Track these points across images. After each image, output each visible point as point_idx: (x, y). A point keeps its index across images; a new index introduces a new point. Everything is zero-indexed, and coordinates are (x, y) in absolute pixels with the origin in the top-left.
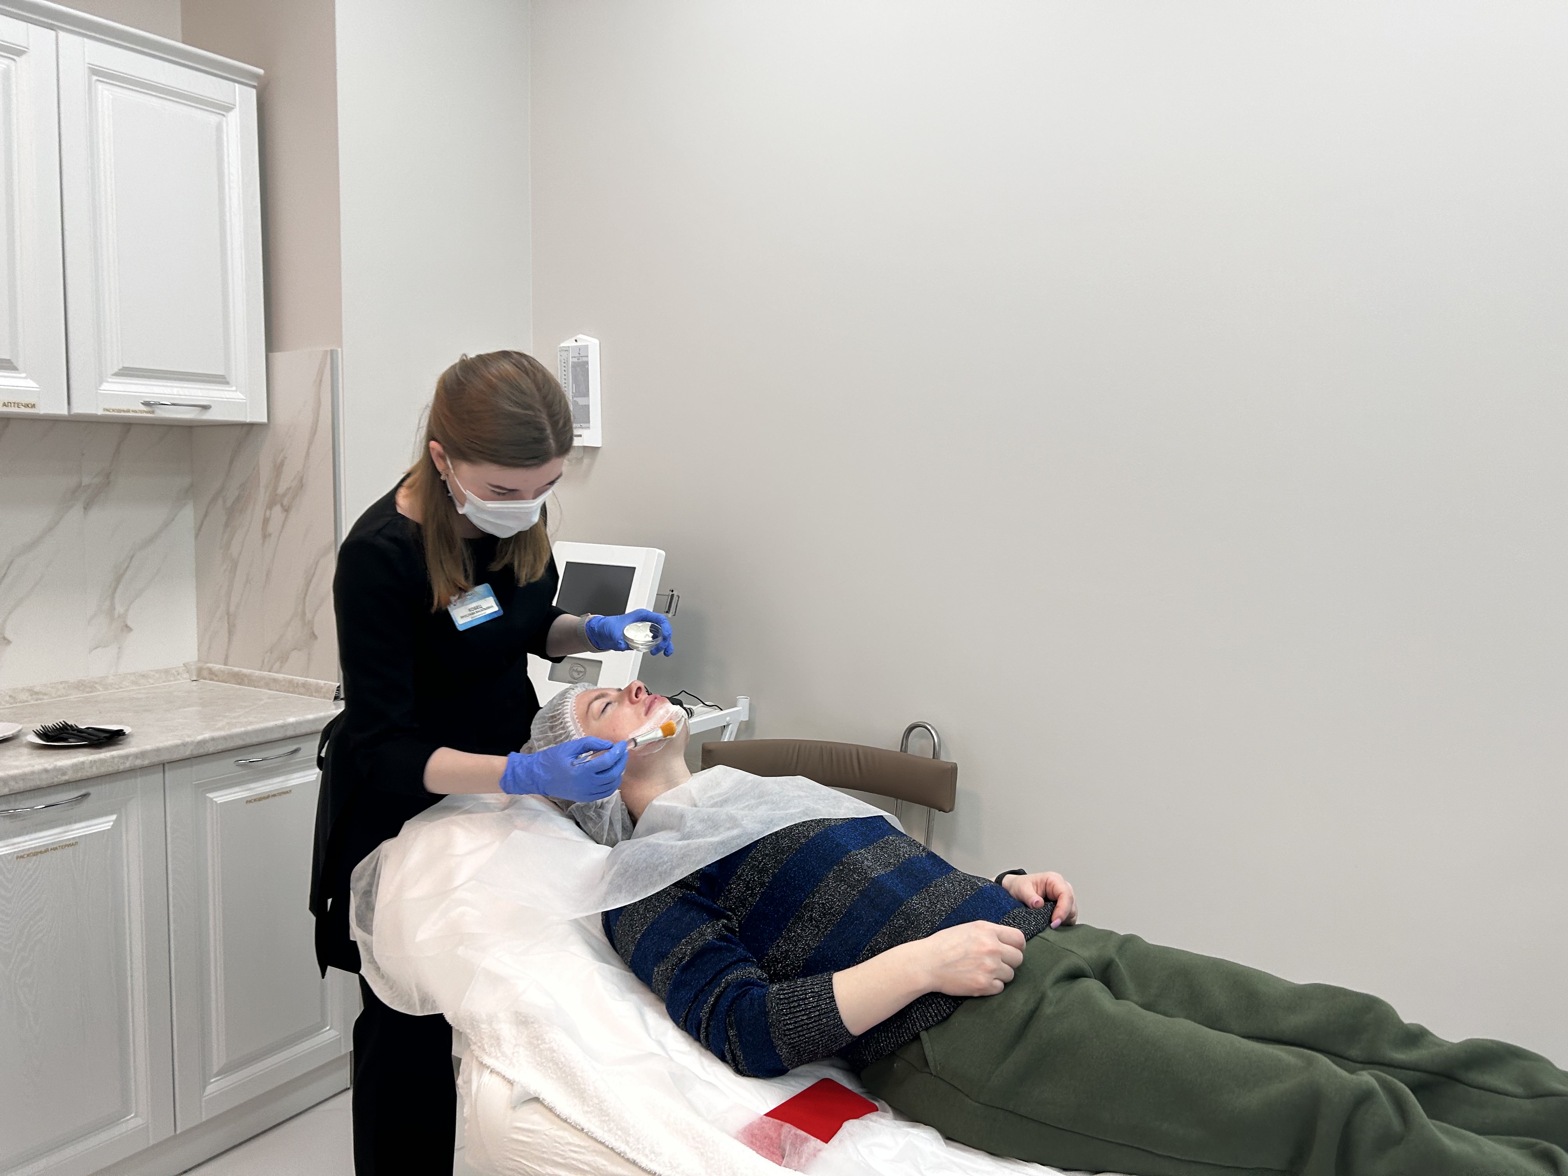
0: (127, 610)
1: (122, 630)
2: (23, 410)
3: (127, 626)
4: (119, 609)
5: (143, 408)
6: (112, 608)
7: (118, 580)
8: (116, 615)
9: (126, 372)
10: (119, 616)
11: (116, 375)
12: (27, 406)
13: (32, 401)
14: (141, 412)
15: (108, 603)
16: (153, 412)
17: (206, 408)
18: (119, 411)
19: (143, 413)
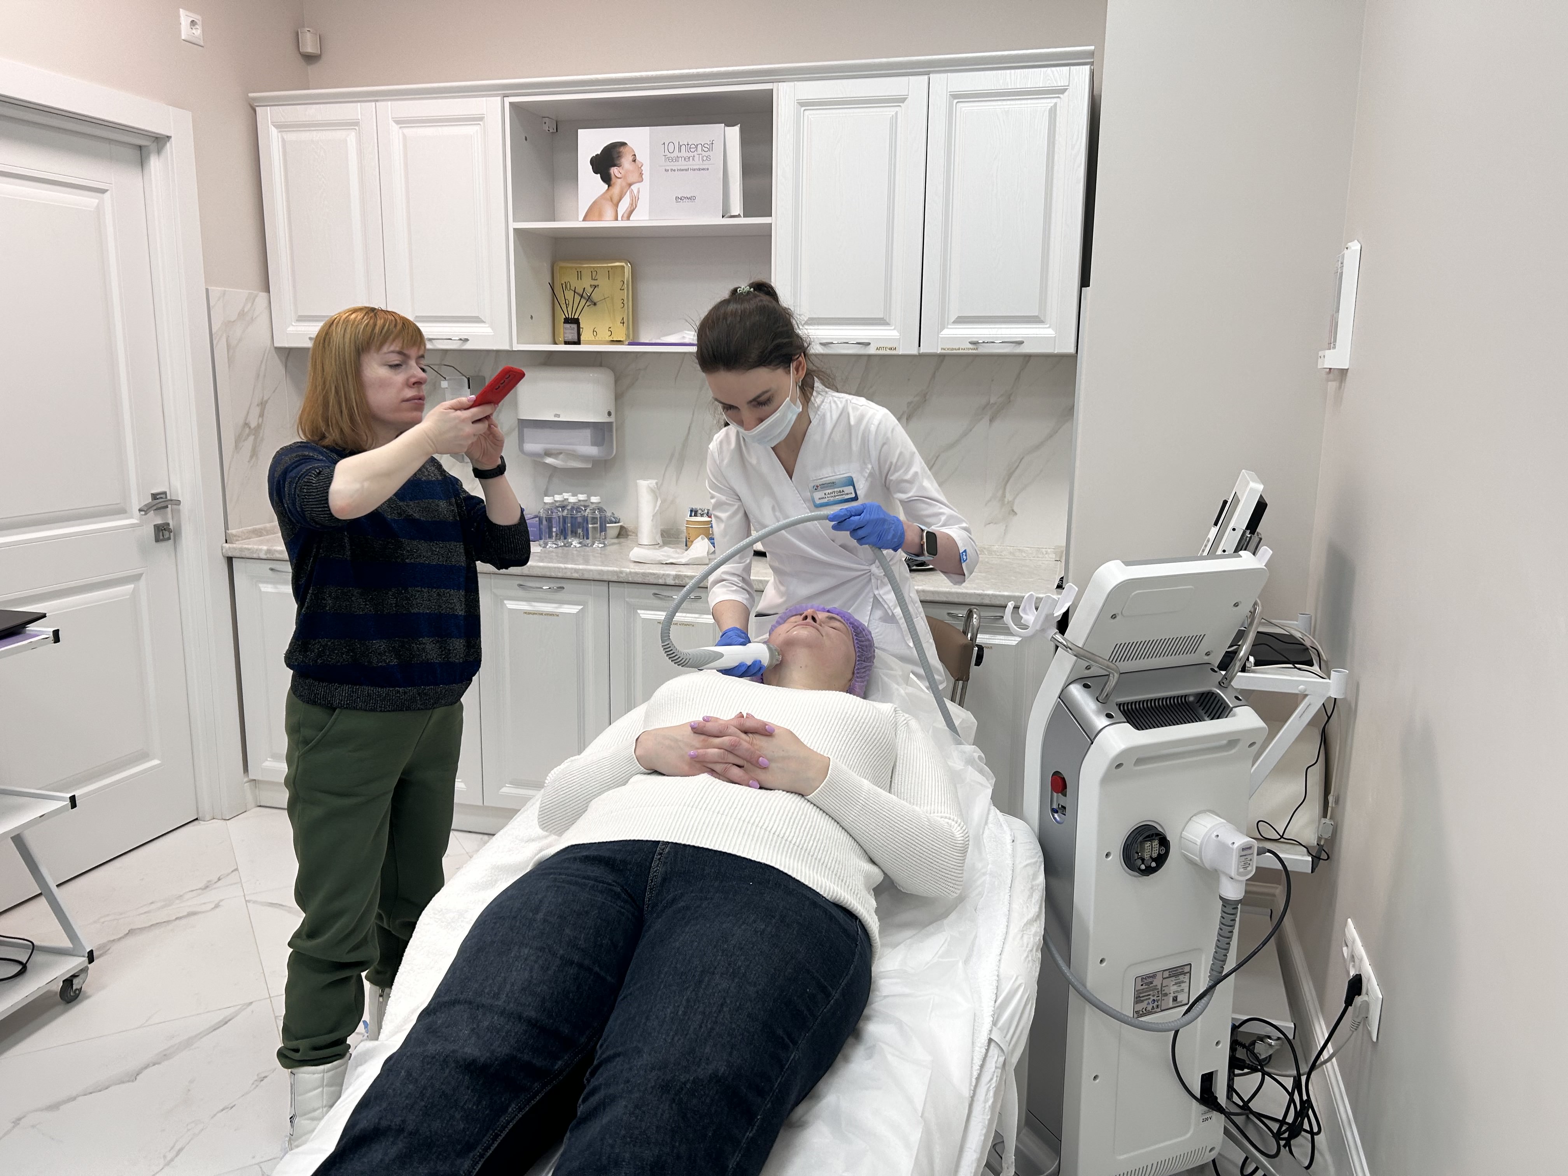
0: (1015, 499)
1: (1009, 514)
2: (888, 352)
3: (1013, 511)
4: (1009, 497)
5: (970, 346)
6: (1004, 496)
7: (1010, 475)
8: (1006, 502)
9: (961, 320)
10: (1008, 502)
11: (954, 322)
12: (891, 349)
13: (893, 346)
14: (969, 349)
15: (1000, 492)
16: (977, 349)
17: (1020, 343)
18: (953, 349)
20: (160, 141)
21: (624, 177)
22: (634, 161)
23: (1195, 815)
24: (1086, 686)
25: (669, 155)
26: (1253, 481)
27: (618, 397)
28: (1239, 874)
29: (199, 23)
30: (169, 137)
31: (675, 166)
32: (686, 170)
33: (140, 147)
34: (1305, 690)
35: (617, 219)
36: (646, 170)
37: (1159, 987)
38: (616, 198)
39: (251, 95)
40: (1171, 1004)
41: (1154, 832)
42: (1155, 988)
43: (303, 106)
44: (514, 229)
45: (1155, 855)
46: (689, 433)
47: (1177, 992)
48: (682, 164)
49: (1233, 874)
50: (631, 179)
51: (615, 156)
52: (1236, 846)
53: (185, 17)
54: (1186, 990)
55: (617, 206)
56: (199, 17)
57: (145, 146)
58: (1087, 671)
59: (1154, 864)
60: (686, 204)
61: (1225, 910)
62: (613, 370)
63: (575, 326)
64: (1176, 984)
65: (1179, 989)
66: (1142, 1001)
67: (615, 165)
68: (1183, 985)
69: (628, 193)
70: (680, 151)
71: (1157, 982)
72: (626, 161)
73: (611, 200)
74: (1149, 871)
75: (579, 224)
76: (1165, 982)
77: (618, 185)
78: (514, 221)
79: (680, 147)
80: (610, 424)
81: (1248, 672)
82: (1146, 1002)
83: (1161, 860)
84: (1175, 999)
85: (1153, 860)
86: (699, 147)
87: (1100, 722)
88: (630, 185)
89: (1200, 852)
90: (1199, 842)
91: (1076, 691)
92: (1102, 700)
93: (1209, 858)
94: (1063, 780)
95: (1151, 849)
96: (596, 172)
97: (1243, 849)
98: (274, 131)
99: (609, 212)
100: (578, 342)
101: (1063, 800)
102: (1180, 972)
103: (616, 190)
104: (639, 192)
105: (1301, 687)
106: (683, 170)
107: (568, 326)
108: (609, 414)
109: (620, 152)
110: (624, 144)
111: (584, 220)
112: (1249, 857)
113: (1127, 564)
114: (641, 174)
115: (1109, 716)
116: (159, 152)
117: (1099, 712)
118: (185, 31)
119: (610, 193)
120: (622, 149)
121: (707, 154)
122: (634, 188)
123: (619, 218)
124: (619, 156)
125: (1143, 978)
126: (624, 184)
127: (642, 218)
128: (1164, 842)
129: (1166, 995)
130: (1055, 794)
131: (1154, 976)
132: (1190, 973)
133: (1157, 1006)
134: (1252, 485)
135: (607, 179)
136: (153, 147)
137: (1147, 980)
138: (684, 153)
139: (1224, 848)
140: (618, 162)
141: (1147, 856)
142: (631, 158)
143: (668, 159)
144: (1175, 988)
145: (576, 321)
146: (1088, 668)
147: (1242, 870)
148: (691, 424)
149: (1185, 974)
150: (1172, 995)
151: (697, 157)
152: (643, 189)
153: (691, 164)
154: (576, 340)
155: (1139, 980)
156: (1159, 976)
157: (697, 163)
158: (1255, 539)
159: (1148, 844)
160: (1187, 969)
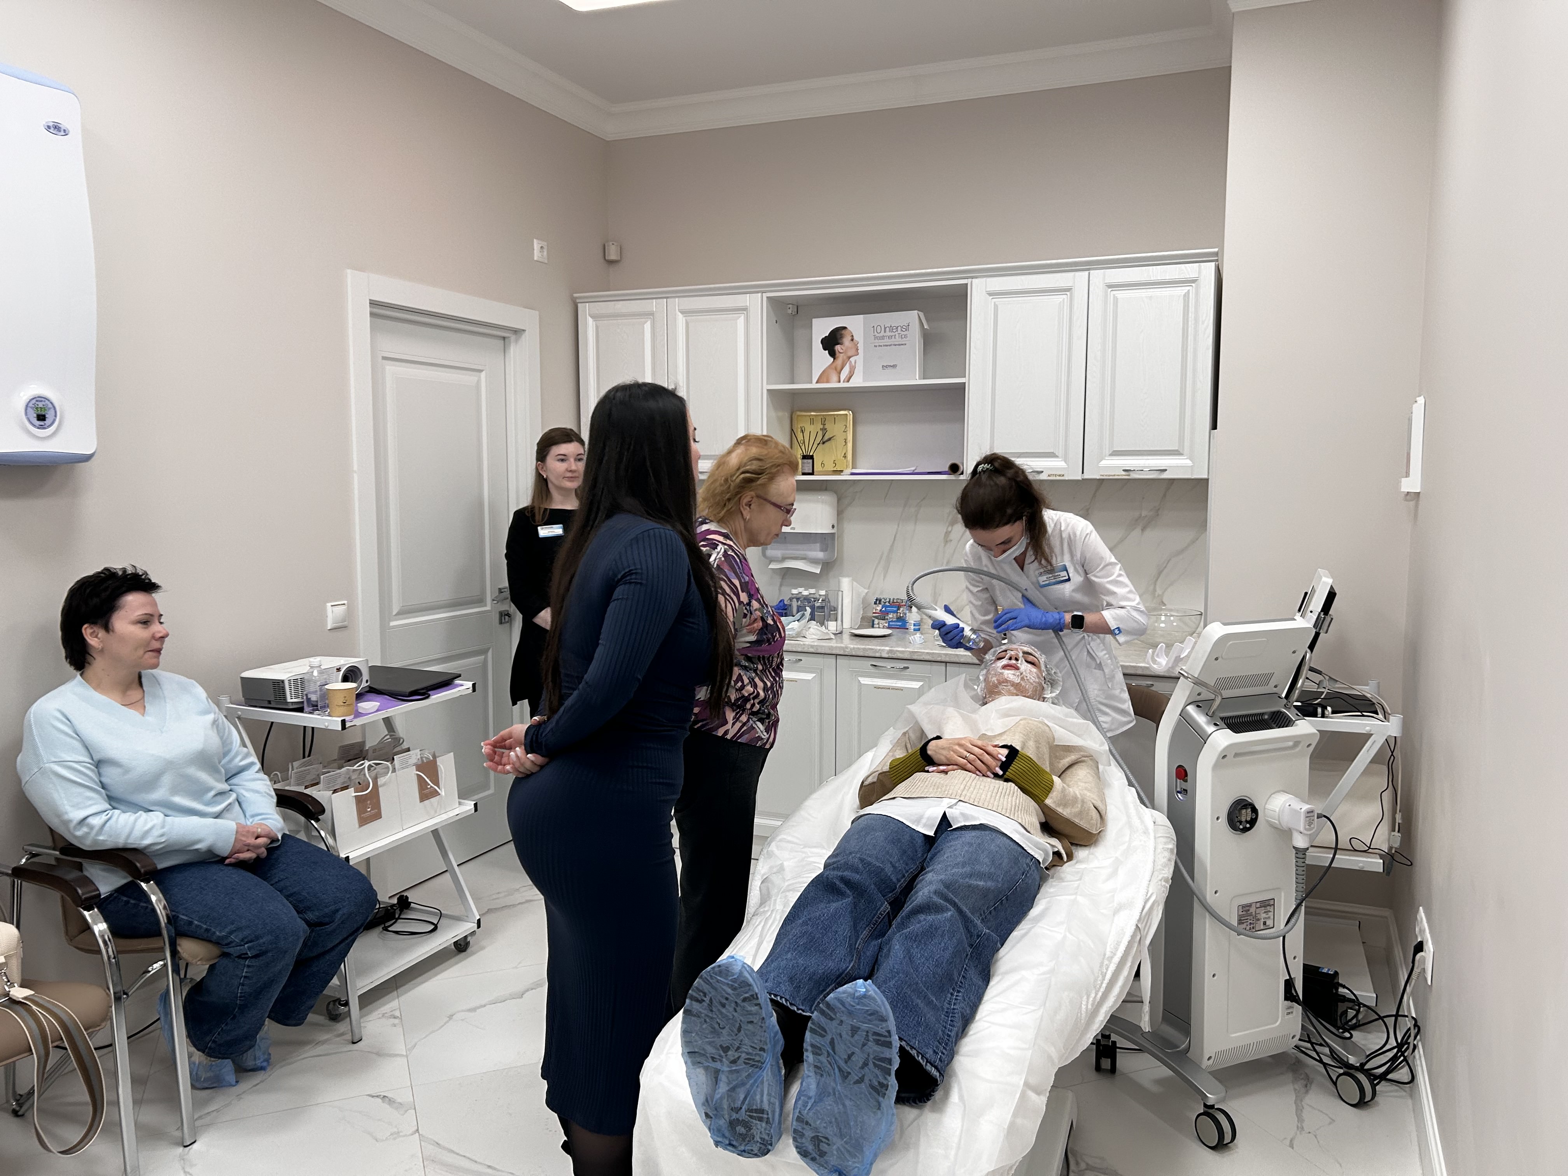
0: (1164, 592)
1: (1159, 605)
2: (1058, 478)
3: (1163, 602)
4: (1159, 591)
5: (1124, 473)
6: (1155, 590)
7: (1160, 573)
8: (1157, 595)
9: (1116, 453)
10: (1159, 596)
11: (1110, 455)
12: (1060, 476)
13: (1062, 473)
14: (1122, 475)
16: (1129, 475)
17: (1163, 471)
18: (1109, 476)
19: (1123, 475)
20: (517, 332)
21: (845, 352)
22: (852, 340)
23: (1274, 793)
24: (1198, 706)
25: (877, 335)
26: (1325, 576)
27: (840, 513)
28: (1306, 829)
29: (545, 247)
30: (524, 330)
31: (882, 342)
32: (890, 345)
33: (504, 338)
34: (1371, 731)
35: (840, 382)
36: (861, 346)
37: (1254, 914)
38: (839, 368)
39: (575, 295)
40: (1262, 927)
41: (1246, 803)
42: (1251, 915)
43: (613, 303)
44: (768, 390)
45: (1249, 819)
46: (894, 540)
47: (1266, 918)
48: (887, 341)
49: (1302, 829)
50: (850, 354)
51: (839, 336)
52: (1302, 810)
53: (536, 245)
54: (1272, 917)
55: (840, 373)
56: (546, 243)
57: (509, 337)
58: (1199, 697)
59: (1248, 826)
60: (890, 370)
61: (1297, 856)
62: (836, 492)
63: (811, 461)
64: (1265, 912)
65: (1267, 916)
66: (1243, 923)
67: (838, 344)
68: (1269, 913)
69: (848, 364)
70: (885, 332)
71: (1252, 910)
72: (846, 341)
73: (836, 369)
74: (1245, 830)
75: (814, 385)
76: (1258, 911)
77: (841, 358)
78: (767, 384)
79: (885, 328)
80: (833, 534)
81: (1327, 717)
82: (1245, 924)
83: (1253, 822)
84: (1265, 923)
85: (1247, 822)
86: (899, 328)
87: (1210, 729)
88: (849, 358)
89: (1279, 817)
90: (1277, 810)
91: (1191, 709)
92: (1211, 716)
93: (1286, 821)
94: (1185, 771)
95: (1246, 815)
96: (825, 349)
97: (1308, 812)
98: (590, 321)
99: (834, 377)
100: (812, 474)
101: (1185, 786)
102: (1268, 904)
103: (839, 362)
104: (855, 362)
105: (1368, 728)
106: (887, 346)
107: (806, 461)
108: (833, 527)
109: (841, 334)
110: (845, 328)
111: (817, 382)
112: (1312, 818)
113: (1225, 624)
114: (857, 350)
115: (1216, 724)
116: (517, 341)
117: (1208, 723)
118: (537, 255)
119: (834, 364)
120: (843, 332)
121: (905, 333)
122: (852, 359)
123: (842, 381)
124: (842, 337)
125: (1243, 906)
126: (845, 357)
127: (857, 381)
128: (1255, 810)
129: (1258, 920)
130: (1178, 780)
131: (1250, 905)
132: (1274, 905)
133: (1253, 928)
134: (1324, 579)
135: (833, 354)
136: (513, 337)
137: (1246, 908)
138: (888, 334)
139: (1296, 812)
140: (840, 342)
141: (1243, 819)
142: (850, 338)
143: (876, 338)
144: (1264, 915)
145: (812, 457)
146: (1199, 694)
147: (1307, 827)
148: (896, 533)
149: (1270, 906)
150: (1263, 920)
151: (897, 335)
152: (858, 361)
153: (893, 340)
154: (811, 471)
155: (1241, 907)
156: (1254, 905)
157: (898, 340)
158: (1328, 619)
159: (1244, 811)
160: (1272, 902)
